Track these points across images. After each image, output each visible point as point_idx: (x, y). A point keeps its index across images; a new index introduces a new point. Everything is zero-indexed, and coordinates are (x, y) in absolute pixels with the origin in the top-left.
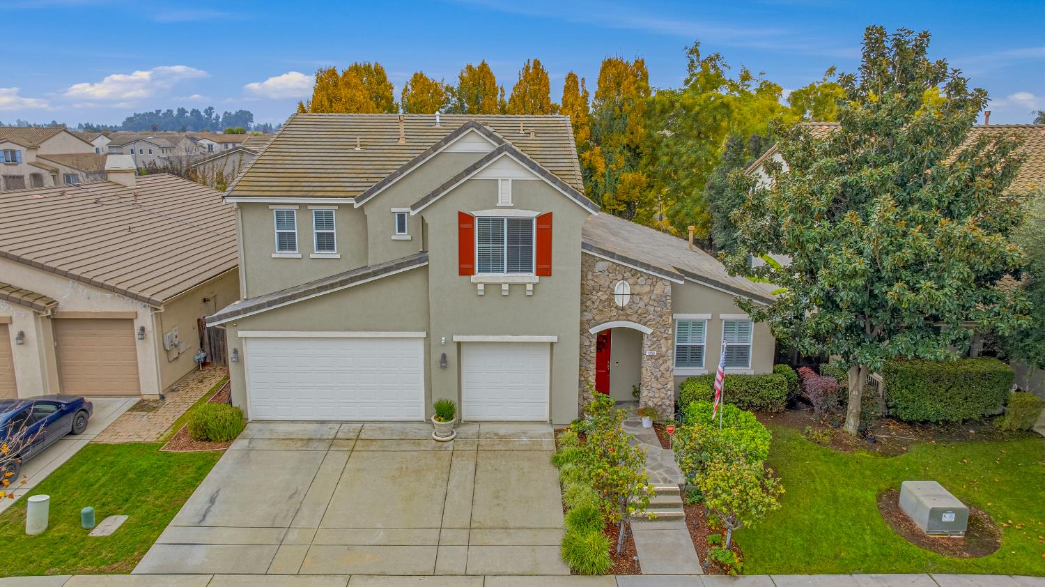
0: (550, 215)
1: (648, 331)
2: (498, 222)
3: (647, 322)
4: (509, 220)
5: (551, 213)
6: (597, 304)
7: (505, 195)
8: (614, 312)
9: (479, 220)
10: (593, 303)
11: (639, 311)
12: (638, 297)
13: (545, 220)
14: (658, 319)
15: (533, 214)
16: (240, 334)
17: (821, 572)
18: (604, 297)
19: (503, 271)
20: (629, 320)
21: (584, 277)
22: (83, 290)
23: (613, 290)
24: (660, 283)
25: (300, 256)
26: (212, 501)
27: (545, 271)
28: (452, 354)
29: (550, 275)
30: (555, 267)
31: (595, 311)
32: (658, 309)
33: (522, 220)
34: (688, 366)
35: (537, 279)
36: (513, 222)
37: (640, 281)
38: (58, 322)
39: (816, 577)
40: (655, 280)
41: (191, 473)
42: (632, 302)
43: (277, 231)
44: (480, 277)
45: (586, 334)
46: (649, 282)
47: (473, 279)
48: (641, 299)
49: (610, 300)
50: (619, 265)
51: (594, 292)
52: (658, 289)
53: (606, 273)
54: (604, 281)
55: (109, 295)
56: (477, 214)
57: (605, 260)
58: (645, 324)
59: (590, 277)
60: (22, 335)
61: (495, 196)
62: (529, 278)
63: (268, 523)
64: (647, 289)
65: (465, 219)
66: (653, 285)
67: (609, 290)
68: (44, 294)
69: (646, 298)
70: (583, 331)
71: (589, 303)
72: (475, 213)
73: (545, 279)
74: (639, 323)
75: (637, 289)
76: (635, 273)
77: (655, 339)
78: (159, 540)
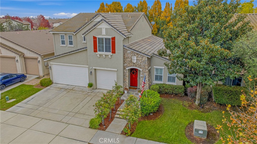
0: (114, 37)
1: (141, 70)
2: (102, 39)
3: (141, 67)
4: (105, 39)
5: (115, 37)
6: (128, 62)
7: (104, 32)
8: (132, 64)
9: (98, 38)
10: (127, 61)
11: (139, 64)
12: (138, 61)
13: (114, 39)
14: (144, 67)
15: (110, 37)
16: (51, 63)
17: (152, 140)
18: (130, 60)
19: (104, 51)
20: (136, 67)
21: (124, 54)
22: (29, 52)
23: (132, 58)
24: (144, 57)
25: (66, 46)
26: (32, 99)
27: (114, 52)
28: (93, 71)
29: (115, 53)
30: (116, 51)
31: (128, 64)
32: (144, 64)
33: (108, 39)
34: (159, 81)
35: (112, 54)
36: (106, 39)
37: (139, 56)
38: (25, 58)
39: (150, 141)
40: (143, 56)
41: (34, 92)
42: (137, 62)
43: (61, 40)
44: (99, 53)
45: (125, 69)
46: (141, 56)
47: (97, 53)
48: (139, 61)
49: (131, 61)
50: (133, 52)
51: (127, 59)
52: (144, 59)
53: (130, 54)
54: (130, 56)
55: (33, 53)
56: (97, 37)
57: (129, 50)
58: (140, 68)
59: (126, 54)
60: (17, 60)
61: (101, 32)
62: (110, 54)
63: (38, 105)
64: (141, 58)
65: (95, 38)
66: (142, 58)
67: (131, 59)
68: (22, 52)
69: (140, 61)
70: (124, 68)
71: (126, 61)
72: (97, 36)
73: (114, 54)
74: (139, 67)
75: (138, 59)
76: (137, 54)
77: (143, 72)
78: (16, 105)
